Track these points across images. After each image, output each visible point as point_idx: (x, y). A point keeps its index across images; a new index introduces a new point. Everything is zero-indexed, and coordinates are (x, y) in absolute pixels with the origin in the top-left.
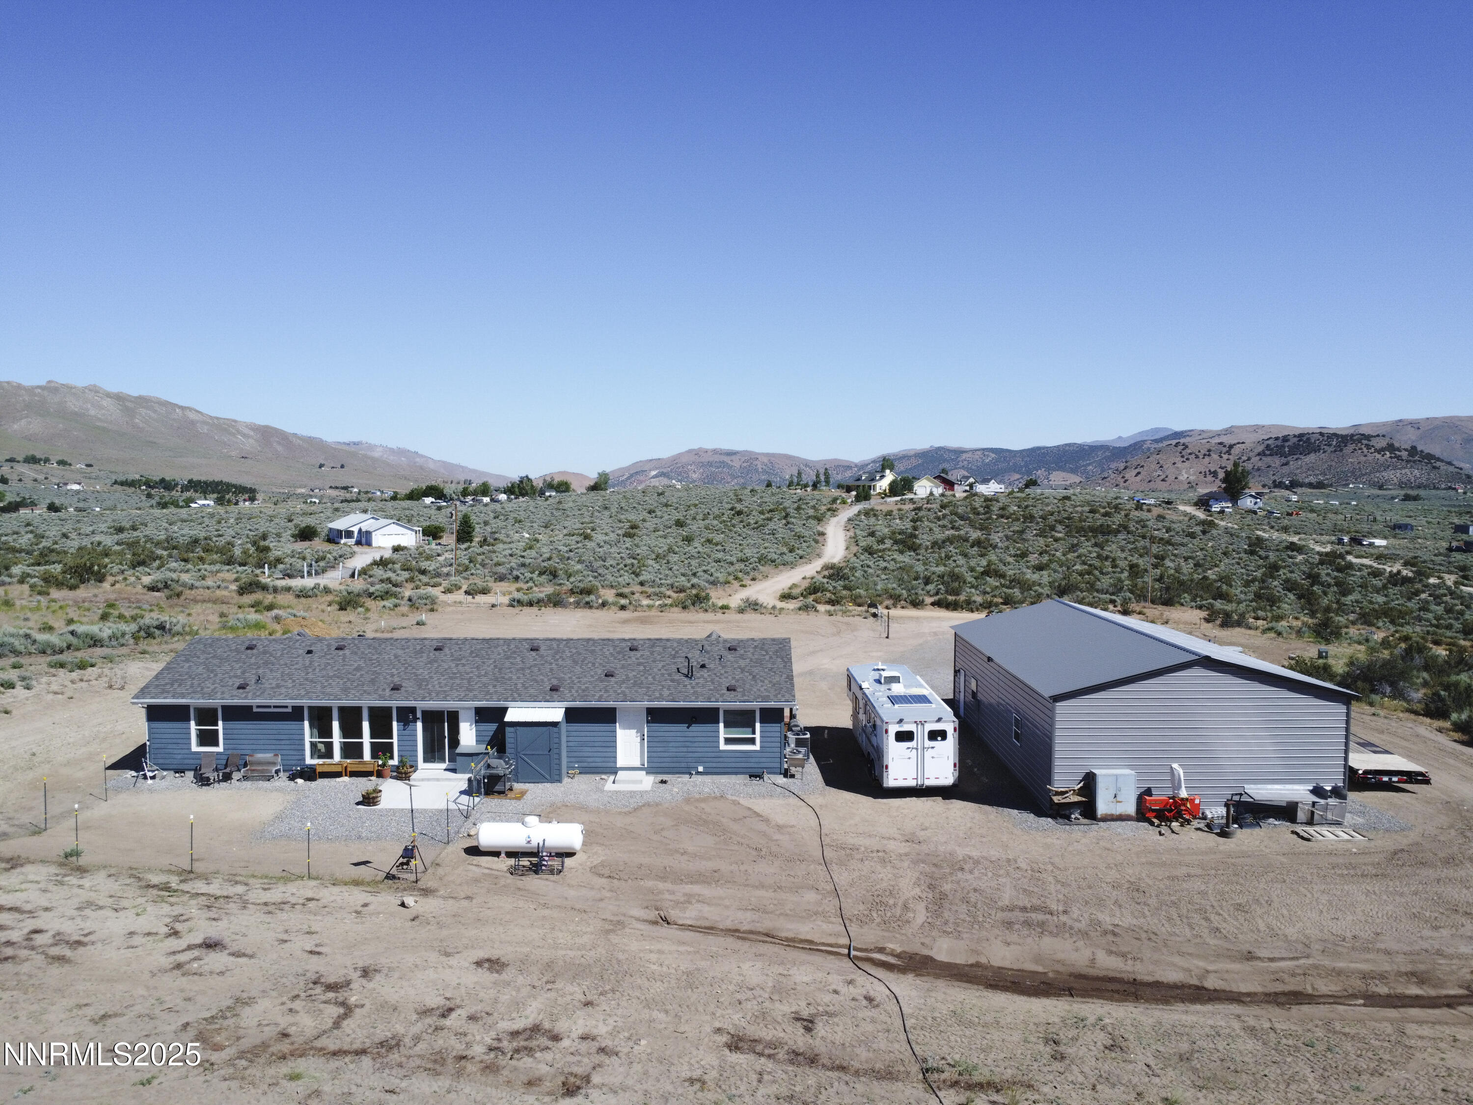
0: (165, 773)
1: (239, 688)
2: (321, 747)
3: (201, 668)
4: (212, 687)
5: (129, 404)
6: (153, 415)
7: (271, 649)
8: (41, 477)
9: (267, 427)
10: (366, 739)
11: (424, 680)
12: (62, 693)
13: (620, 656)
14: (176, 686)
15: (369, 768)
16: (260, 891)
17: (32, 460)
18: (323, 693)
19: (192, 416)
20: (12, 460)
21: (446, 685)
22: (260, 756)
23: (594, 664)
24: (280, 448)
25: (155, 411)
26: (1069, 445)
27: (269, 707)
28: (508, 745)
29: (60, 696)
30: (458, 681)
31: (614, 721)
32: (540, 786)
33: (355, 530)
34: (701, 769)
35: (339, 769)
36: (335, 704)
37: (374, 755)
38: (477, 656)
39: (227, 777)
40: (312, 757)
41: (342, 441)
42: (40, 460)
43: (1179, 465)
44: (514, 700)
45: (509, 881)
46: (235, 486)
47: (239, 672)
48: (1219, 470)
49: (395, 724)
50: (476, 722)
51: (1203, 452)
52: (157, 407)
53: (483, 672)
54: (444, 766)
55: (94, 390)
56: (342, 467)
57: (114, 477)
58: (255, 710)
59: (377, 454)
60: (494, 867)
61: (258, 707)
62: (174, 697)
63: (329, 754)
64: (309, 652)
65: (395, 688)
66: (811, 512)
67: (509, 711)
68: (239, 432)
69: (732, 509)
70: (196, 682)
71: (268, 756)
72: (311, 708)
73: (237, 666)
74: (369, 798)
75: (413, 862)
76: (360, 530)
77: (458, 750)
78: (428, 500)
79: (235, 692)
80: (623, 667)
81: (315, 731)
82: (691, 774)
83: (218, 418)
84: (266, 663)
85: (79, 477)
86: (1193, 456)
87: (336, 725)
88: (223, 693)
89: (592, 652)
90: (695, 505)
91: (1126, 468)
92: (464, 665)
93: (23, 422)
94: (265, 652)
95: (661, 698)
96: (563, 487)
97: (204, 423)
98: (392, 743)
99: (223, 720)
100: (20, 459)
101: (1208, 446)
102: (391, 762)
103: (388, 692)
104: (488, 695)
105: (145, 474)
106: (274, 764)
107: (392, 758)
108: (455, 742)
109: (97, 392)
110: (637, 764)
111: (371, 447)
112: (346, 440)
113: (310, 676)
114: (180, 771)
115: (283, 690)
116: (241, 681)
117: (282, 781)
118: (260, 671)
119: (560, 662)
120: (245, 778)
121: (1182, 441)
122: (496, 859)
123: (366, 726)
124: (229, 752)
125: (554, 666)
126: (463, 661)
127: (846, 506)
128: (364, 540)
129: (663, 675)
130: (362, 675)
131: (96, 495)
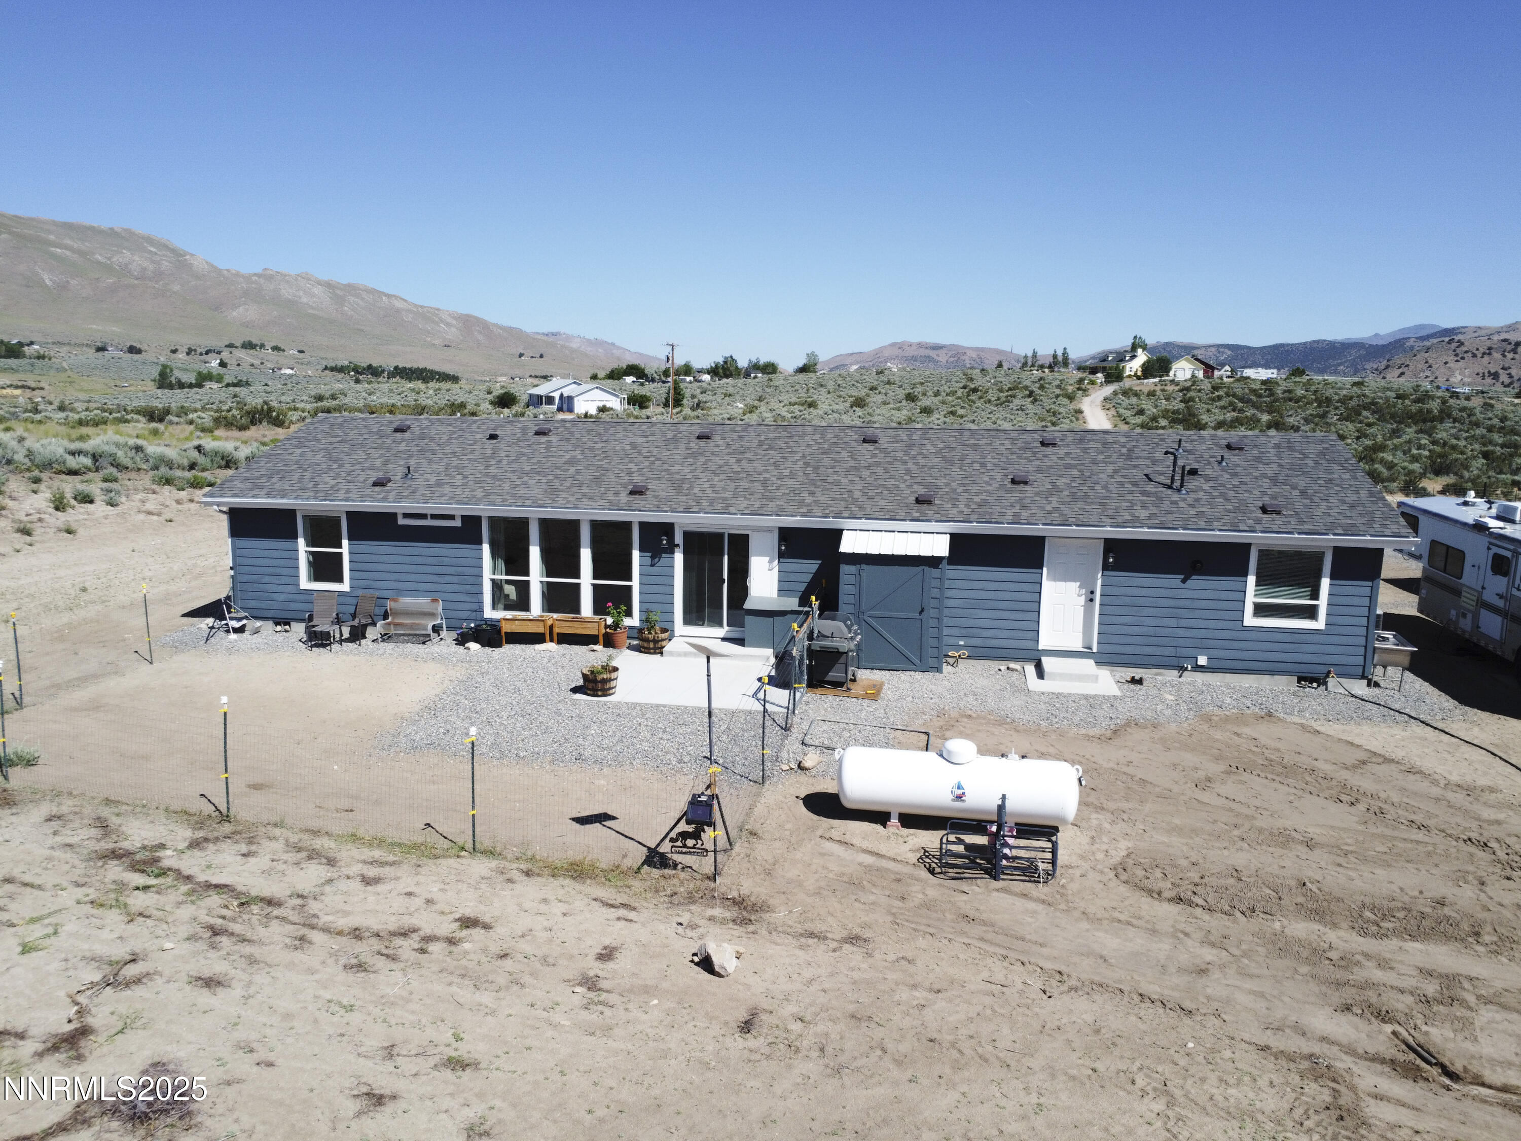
0: (258, 624)
1: (375, 484)
2: (510, 590)
3: (319, 456)
4: (333, 482)
5: (338, 292)
6: (360, 302)
7: (433, 432)
8: (257, 362)
9: (467, 315)
10: (586, 580)
11: (683, 481)
12: (159, 514)
13: (1028, 454)
14: (275, 480)
15: (592, 630)
16: (356, 885)
17: (249, 346)
18: (514, 496)
19: (398, 304)
20: (230, 346)
21: (724, 489)
22: (408, 601)
23: (983, 465)
24: (481, 337)
25: (363, 299)
26: (1318, 342)
27: (423, 516)
28: (843, 598)
29: (155, 518)
30: (744, 484)
31: (1038, 564)
32: (904, 676)
33: (556, 395)
34: (1202, 661)
35: (539, 629)
36: (534, 513)
37: (599, 608)
38: (771, 448)
39: (357, 635)
40: (494, 607)
41: (541, 331)
42: (256, 345)
43: (1452, 365)
44: (852, 516)
45: (932, 893)
46: (439, 373)
47: (378, 463)
48: (1501, 372)
49: (636, 554)
50: (781, 555)
51: (1481, 350)
52: (364, 295)
53: (786, 472)
54: (722, 632)
55: (307, 278)
56: (541, 356)
57: (324, 363)
58: (401, 521)
59: (574, 345)
60: (883, 849)
61: (407, 516)
62: (268, 495)
63: (523, 603)
64: (493, 437)
65: (637, 492)
66: (1058, 391)
67: (846, 535)
68: (442, 321)
69: (964, 387)
70: (308, 475)
71: (422, 602)
72: (493, 520)
73: (377, 454)
74: (595, 681)
75: (708, 834)
76: (562, 395)
77: (747, 606)
78: (629, 379)
79: (368, 492)
80: (1039, 470)
81: (501, 564)
82: (1182, 669)
83: (422, 307)
84: (422, 451)
85: (292, 363)
86: (1470, 355)
87: (535, 553)
88: (348, 491)
89: (975, 447)
90: (922, 384)
91: (1387, 367)
92: (750, 461)
93: (241, 309)
94: (422, 437)
95: (1135, 522)
96: (770, 369)
97: (409, 311)
98: (629, 589)
99: (350, 539)
100: (238, 344)
101: (1488, 343)
102: (627, 622)
103: (624, 497)
104: (802, 507)
105: (354, 360)
106: (432, 615)
107: (629, 613)
108: (740, 589)
109: (309, 279)
110: (1077, 645)
111: (569, 338)
112: (545, 331)
113: (493, 470)
114: (282, 621)
115: (447, 489)
116: (380, 474)
117: (446, 644)
118: (412, 462)
119: (922, 461)
120: (386, 637)
121: (1457, 338)
122: (879, 827)
123: (586, 556)
124: (360, 593)
125: (910, 465)
126: (749, 455)
127: (1097, 387)
128: (565, 407)
129: (1122, 484)
130: (578, 472)
131: (308, 379)
